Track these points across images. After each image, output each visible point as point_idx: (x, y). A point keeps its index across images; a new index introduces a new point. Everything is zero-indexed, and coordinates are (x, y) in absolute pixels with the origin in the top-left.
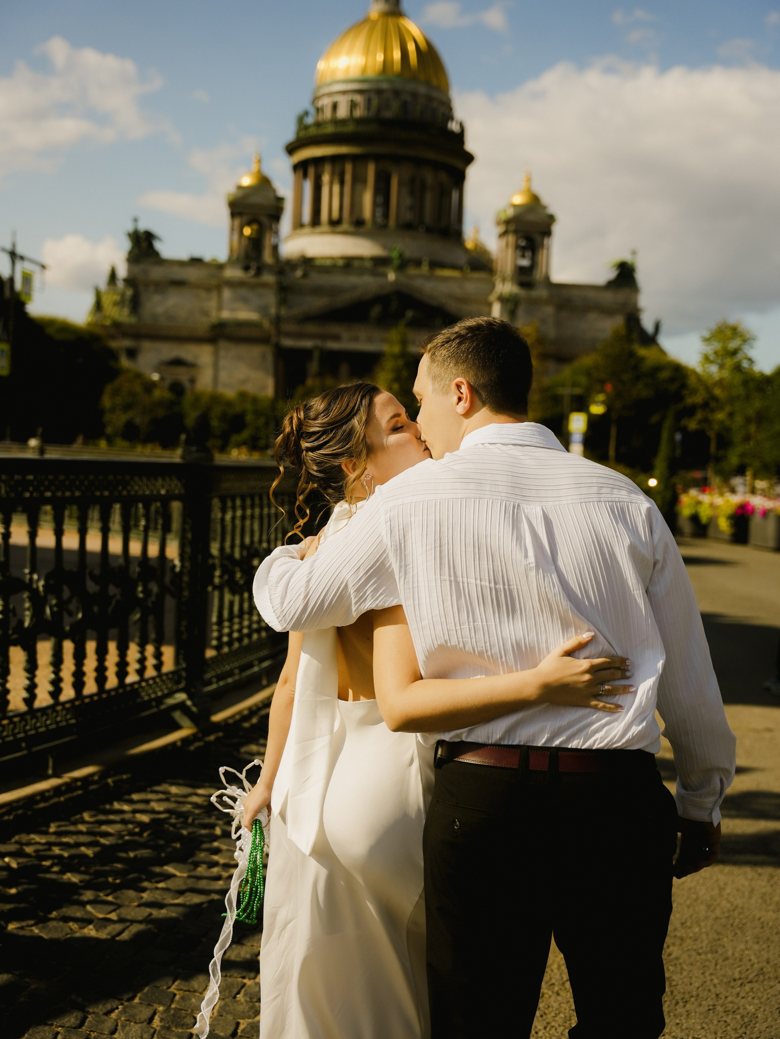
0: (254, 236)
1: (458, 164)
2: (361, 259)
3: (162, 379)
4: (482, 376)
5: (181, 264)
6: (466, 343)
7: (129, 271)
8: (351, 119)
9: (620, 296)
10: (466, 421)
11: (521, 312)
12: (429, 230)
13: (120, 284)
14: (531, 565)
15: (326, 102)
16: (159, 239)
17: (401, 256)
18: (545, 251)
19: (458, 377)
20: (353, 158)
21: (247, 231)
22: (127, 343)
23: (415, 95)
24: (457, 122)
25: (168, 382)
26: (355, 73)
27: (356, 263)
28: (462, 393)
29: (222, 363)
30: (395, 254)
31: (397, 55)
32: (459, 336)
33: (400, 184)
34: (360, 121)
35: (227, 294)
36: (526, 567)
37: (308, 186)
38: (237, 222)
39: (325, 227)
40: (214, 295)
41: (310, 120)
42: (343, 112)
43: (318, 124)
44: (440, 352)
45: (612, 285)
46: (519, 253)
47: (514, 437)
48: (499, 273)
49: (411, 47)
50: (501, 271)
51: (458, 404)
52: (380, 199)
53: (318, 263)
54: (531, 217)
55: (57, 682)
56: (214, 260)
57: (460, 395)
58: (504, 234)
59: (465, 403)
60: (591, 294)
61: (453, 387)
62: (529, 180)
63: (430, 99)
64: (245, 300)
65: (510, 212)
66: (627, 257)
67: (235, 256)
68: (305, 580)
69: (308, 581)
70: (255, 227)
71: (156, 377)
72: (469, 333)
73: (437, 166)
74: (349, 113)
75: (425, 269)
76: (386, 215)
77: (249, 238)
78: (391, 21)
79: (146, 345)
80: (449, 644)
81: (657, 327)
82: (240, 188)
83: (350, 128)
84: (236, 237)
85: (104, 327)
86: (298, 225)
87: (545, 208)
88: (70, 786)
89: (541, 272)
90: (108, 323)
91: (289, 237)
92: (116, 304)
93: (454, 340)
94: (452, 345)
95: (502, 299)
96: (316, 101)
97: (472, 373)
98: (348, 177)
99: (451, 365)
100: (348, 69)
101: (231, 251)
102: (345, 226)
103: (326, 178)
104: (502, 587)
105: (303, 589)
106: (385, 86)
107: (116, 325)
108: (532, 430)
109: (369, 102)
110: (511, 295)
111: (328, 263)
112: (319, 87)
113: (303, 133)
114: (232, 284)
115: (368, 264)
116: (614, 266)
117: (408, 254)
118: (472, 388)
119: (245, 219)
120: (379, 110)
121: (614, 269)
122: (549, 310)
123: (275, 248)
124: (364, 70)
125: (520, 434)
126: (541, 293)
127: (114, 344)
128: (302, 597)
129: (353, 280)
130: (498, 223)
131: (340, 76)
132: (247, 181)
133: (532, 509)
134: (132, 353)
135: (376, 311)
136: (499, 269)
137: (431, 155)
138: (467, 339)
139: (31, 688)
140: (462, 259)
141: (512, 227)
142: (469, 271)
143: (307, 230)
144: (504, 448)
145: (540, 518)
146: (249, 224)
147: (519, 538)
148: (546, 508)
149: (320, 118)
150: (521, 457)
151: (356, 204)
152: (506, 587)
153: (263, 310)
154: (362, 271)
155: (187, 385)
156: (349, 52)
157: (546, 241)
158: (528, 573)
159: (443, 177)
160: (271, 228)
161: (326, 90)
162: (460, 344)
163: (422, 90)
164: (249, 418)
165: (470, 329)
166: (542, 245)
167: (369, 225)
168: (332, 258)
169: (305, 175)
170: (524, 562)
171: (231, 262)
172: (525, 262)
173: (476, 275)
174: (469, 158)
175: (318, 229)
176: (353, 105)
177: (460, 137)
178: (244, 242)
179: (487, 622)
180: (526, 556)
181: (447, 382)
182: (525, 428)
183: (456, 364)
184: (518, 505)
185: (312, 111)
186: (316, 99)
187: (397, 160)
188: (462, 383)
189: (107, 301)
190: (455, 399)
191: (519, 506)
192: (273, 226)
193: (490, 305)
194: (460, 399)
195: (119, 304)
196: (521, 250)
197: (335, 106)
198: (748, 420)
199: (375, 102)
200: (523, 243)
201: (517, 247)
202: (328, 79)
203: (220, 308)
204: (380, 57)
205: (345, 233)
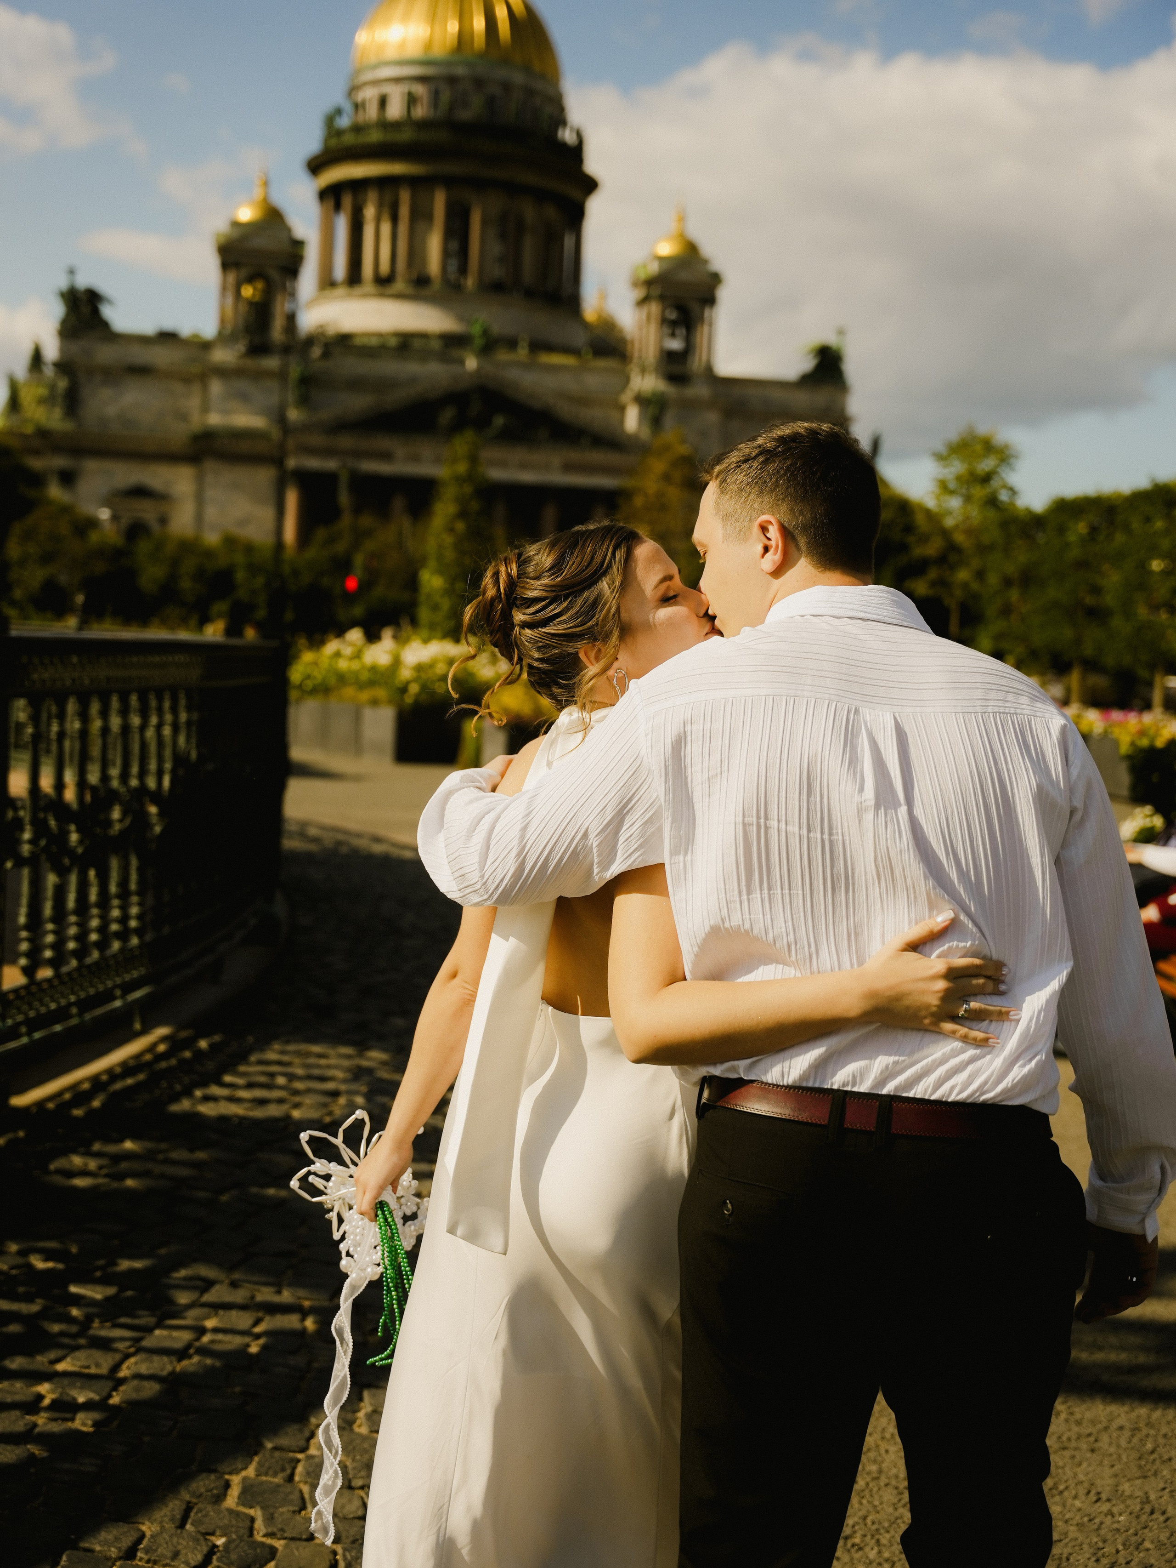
0: (257, 299)
1: (575, 194)
2: (423, 336)
3: (115, 518)
4: (801, 512)
5: (143, 340)
6: (775, 462)
7: (62, 350)
8: (408, 122)
9: (820, 397)
10: (776, 583)
11: (669, 420)
12: (530, 294)
13: (49, 371)
14: (868, 803)
15: (369, 94)
16: (110, 302)
17: (486, 332)
18: (706, 329)
19: (763, 514)
20: (412, 181)
22: (60, 462)
23: (507, 86)
24: (572, 129)
25: (125, 522)
26: (414, 51)
27: (417, 343)
28: (769, 539)
29: (209, 493)
30: (476, 330)
31: (479, 24)
32: (763, 451)
33: (485, 222)
34: (422, 125)
35: (216, 387)
36: (860, 806)
37: (342, 225)
38: (232, 277)
39: (368, 286)
40: (196, 388)
41: (344, 122)
42: (395, 110)
43: (357, 129)
44: (735, 477)
45: (808, 380)
46: (667, 330)
47: (851, 606)
48: (635, 360)
49: (501, 12)
50: (640, 358)
51: (763, 557)
52: (454, 246)
53: (358, 342)
54: (684, 276)
56: (196, 336)
57: (767, 542)
58: (642, 302)
59: (775, 554)
60: (777, 395)
61: (756, 530)
62: (682, 219)
63: (530, 92)
64: (244, 398)
65: (654, 268)
66: (830, 339)
67: (229, 329)
68: (519, 827)
69: (524, 829)
70: (260, 285)
71: (104, 514)
72: (779, 446)
73: (541, 196)
74: (406, 113)
75: (522, 352)
76: (463, 270)
77: (251, 303)
79: (91, 465)
80: (727, 925)
81: (876, 444)
82: (235, 224)
83: (406, 136)
84: (230, 300)
85: (23, 436)
86: (327, 283)
87: (705, 262)
89: (700, 359)
90: (29, 430)
91: (312, 302)
92: (41, 401)
93: (755, 458)
94: (753, 466)
95: (641, 400)
96: (353, 94)
97: (784, 508)
98: (404, 211)
99: (752, 496)
100: (402, 45)
101: (223, 321)
102: (400, 285)
103: (370, 212)
104: (819, 836)
105: (516, 842)
106: (460, 71)
107: (43, 433)
108: (881, 597)
109: (436, 95)
110: (654, 394)
111: (374, 342)
112: (358, 72)
113: (333, 142)
114: (223, 372)
115: (436, 345)
116: (811, 352)
117: (496, 329)
118: (784, 531)
119: (244, 272)
120: (452, 108)
121: (811, 356)
122: (712, 417)
123: (291, 318)
124: (428, 46)
125: (862, 603)
126: (700, 391)
127: (36, 464)
128: (514, 853)
129: (411, 368)
130: (635, 284)
131: (391, 54)
132: (246, 214)
133: (878, 716)
134: (68, 478)
135: (447, 416)
136: (636, 354)
137: (531, 178)
138: (776, 455)
140: (580, 339)
141: (656, 291)
142: (590, 356)
143: (341, 291)
144: (836, 622)
145: (889, 729)
146: (250, 280)
147: (853, 762)
148: (899, 716)
149: (361, 118)
150: (862, 637)
151: (416, 254)
152: (826, 836)
153: (276, 414)
154: (425, 355)
155: (155, 527)
156: (406, 18)
157: (707, 313)
158: (862, 815)
159: (551, 212)
160: (284, 287)
161: (369, 76)
162: (765, 462)
163: (518, 78)
164: (240, 576)
165: (782, 440)
166: (701, 319)
167: (437, 285)
168: (380, 335)
169: (338, 207)
170: (857, 798)
171: (224, 338)
172: (675, 345)
173: (602, 363)
174: (590, 185)
175: (358, 290)
176: (411, 100)
177: (576, 153)
178: (243, 308)
179: (790, 889)
180: (861, 790)
181: (746, 523)
182: (870, 593)
183: (760, 493)
184: (856, 709)
185: (348, 107)
186: (353, 89)
187: (480, 185)
188: (770, 522)
189: (27, 397)
190: (760, 549)
191: (857, 711)
192: (288, 284)
193: (622, 409)
194: (766, 549)
195: (47, 401)
196: (671, 325)
197: (383, 102)
198: (1008, 583)
199: (446, 96)
200: (673, 315)
201: (664, 321)
202: (373, 59)
203: (205, 408)
204: (453, 27)
205: (400, 296)
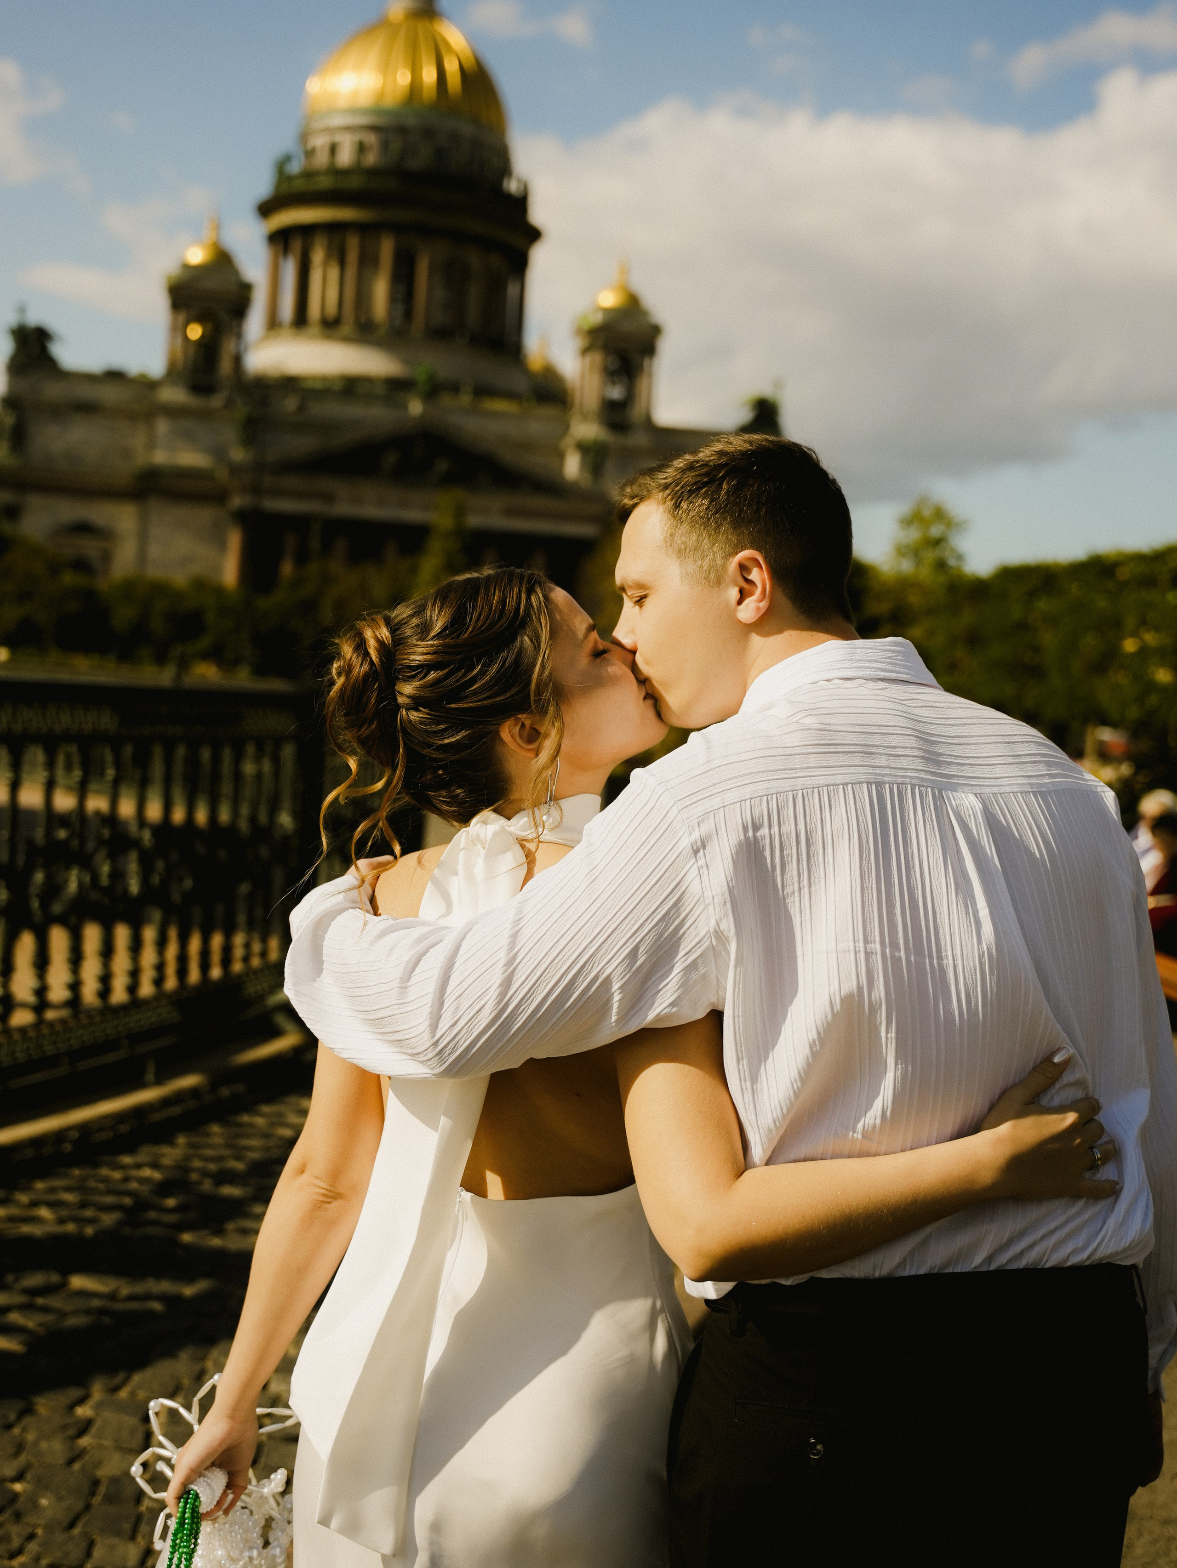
0: (204, 339)
1: (518, 242)
2: (368, 379)
5: (90, 377)
7: (11, 384)
8: (356, 170)
11: (610, 468)
12: (473, 340)
15: (320, 142)
16: (59, 340)
17: (430, 377)
18: (646, 379)
19: (743, 549)
20: (362, 228)
21: (195, 332)
22: (6, 497)
23: (455, 137)
24: (517, 180)
26: (365, 99)
27: (362, 387)
28: (750, 582)
29: (153, 532)
30: (421, 374)
31: (429, 76)
33: (431, 269)
34: (373, 173)
35: (162, 426)
37: (290, 269)
38: (182, 318)
39: (315, 328)
40: (142, 426)
41: (295, 167)
42: (345, 157)
43: (308, 174)
44: (695, 503)
46: (609, 379)
48: (576, 407)
49: (452, 66)
50: (581, 405)
51: (740, 603)
52: (401, 291)
54: (625, 326)
55: (135, 974)
56: (143, 374)
57: (745, 586)
58: (585, 351)
59: (761, 601)
62: (625, 270)
63: (478, 144)
64: (190, 436)
65: (597, 319)
67: (177, 369)
70: (208, 326)
73: (487, 244)
74: (356, 161)
75: (465, 398)
76: (408, 314)
77: (196, 343)
78: (422, 26)
79: (35, 501)
82: (186, 266)
83: (355, 183)
84: (179, 340)
86: (273, 324)
87: (647, 314)
88: (178, 1097)
89: (640, 409)
91: (259, 343)
95: (584, 448)
96: (304, 140)
98: (352, 256)
99: (726, 526)
100: (354, 94)
101: (172, 360)
102: (346, 329)
103: (318, 256)
106: (411, 122)
109: (385, 146)
110: (595, 442)
111: (319, 385)
112: (309, 119)
113: (284, 187)
114: (173, 412)
115: (380, 389)
116: (747, 403)
117: (441, 374)
119: (192, 312)
120: (401, 156)
121: (747, 407)
123: (238, 360)
124: (380, 95)
126: (639, 439)
130: (579, 333)
131: (343, 102)
132: (197, 256)
134: (11, 513)
135: (391, 459)
136: (577, 400)
137: (476, 227)
139: (106, 979)
140: (521, 384)
141: (599, 341)
142: (532, 403)
143: (286, 332)
146: (198, 320)
149: (311, 164)
151: (362, 298)
153: (219, 453)
154: (369, 399)
155: (98, 563)
156: (357, 67)
157: (646, 362)
159: (495, 260)
160: (231, 329)
161: (321, 123)
163: (466, 129)
164: (210, 618)
166: (641, 368)
167: (382, 329)
168: (325, 379)
169: (286, 250)
171: (171, 378)
172: (616, 394)
173: (544, 410)
174: (534, 235)
175: (305, 332)
176: (361, 148)
177: (521, 203)
178: (190, 350)
181: (719, 560)
185: (299, 154)
186: (304, 137)
187: (428, 234)
188: (756, 560)
190: (734, 593)
192: (235, 326)
193: (561, 456)
194: (743, 594)
196: (611, 375)
197: (333, 149)
199: (396, 145)
200: (614, 365)
201: (606, 370)
202: (325, 107)
203: (151, 445)
204: (403, 78)
205: (346, 340)
